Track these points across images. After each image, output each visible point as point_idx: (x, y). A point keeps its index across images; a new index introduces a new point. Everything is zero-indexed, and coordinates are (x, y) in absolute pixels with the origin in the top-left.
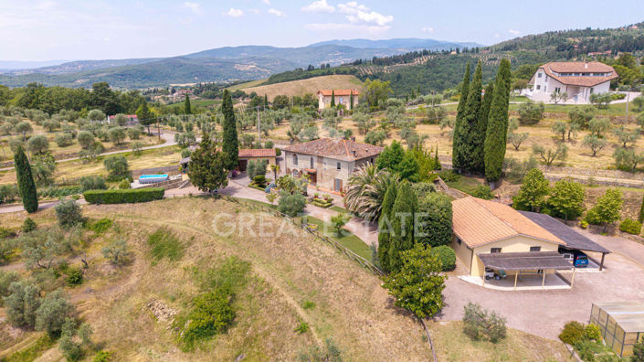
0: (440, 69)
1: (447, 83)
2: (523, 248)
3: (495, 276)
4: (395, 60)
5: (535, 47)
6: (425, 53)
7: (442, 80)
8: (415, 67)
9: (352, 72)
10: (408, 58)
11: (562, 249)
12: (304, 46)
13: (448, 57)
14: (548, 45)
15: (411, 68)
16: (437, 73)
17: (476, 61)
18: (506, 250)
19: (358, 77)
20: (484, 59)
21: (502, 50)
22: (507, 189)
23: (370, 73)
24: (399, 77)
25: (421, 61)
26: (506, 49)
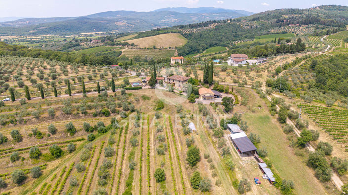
0: (221, 31)
1: (223, 39)
2: (209, 95)
3: (204, 99)
4: (200, 25)
5: (267, 19)
6: (215, 21)
7: (221, 37)
8: (209, 30)
9: (179, 32)
10: (206, 24)
11: (215, 95)
12: (152, 11)
13: (225, 24)
14: (274, 18)
15: (208, 30)
16: (220, 33)
17: (239, 26)
18: (206, 95)
19: (182, 35)
20: (243, 25)
21: (253, 20)
22: (212, 87)
23: (187, 33)
24: (201, 35)
25: (212, 26)
26: (254, 19)
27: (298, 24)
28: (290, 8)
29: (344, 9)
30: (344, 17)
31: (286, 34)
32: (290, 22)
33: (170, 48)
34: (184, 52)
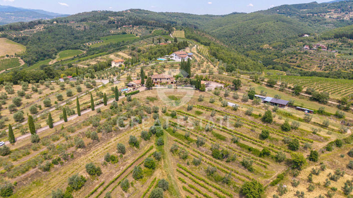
5: (96, 21)
6: (40, 23)
10: (31, 25)
13: (54, 25)
17: (71, 28)
19: (10, 39)
20: (73, 26)
24: (39, 39)
25: (40, 28)
26: (82, 21)
27: (131, 26)
28: (105, 10)
29: (148, 12)
30: (154, 20)
31: (125, 35)
32: (122, 23)
33: (8, 56)
34: (32, 59)
